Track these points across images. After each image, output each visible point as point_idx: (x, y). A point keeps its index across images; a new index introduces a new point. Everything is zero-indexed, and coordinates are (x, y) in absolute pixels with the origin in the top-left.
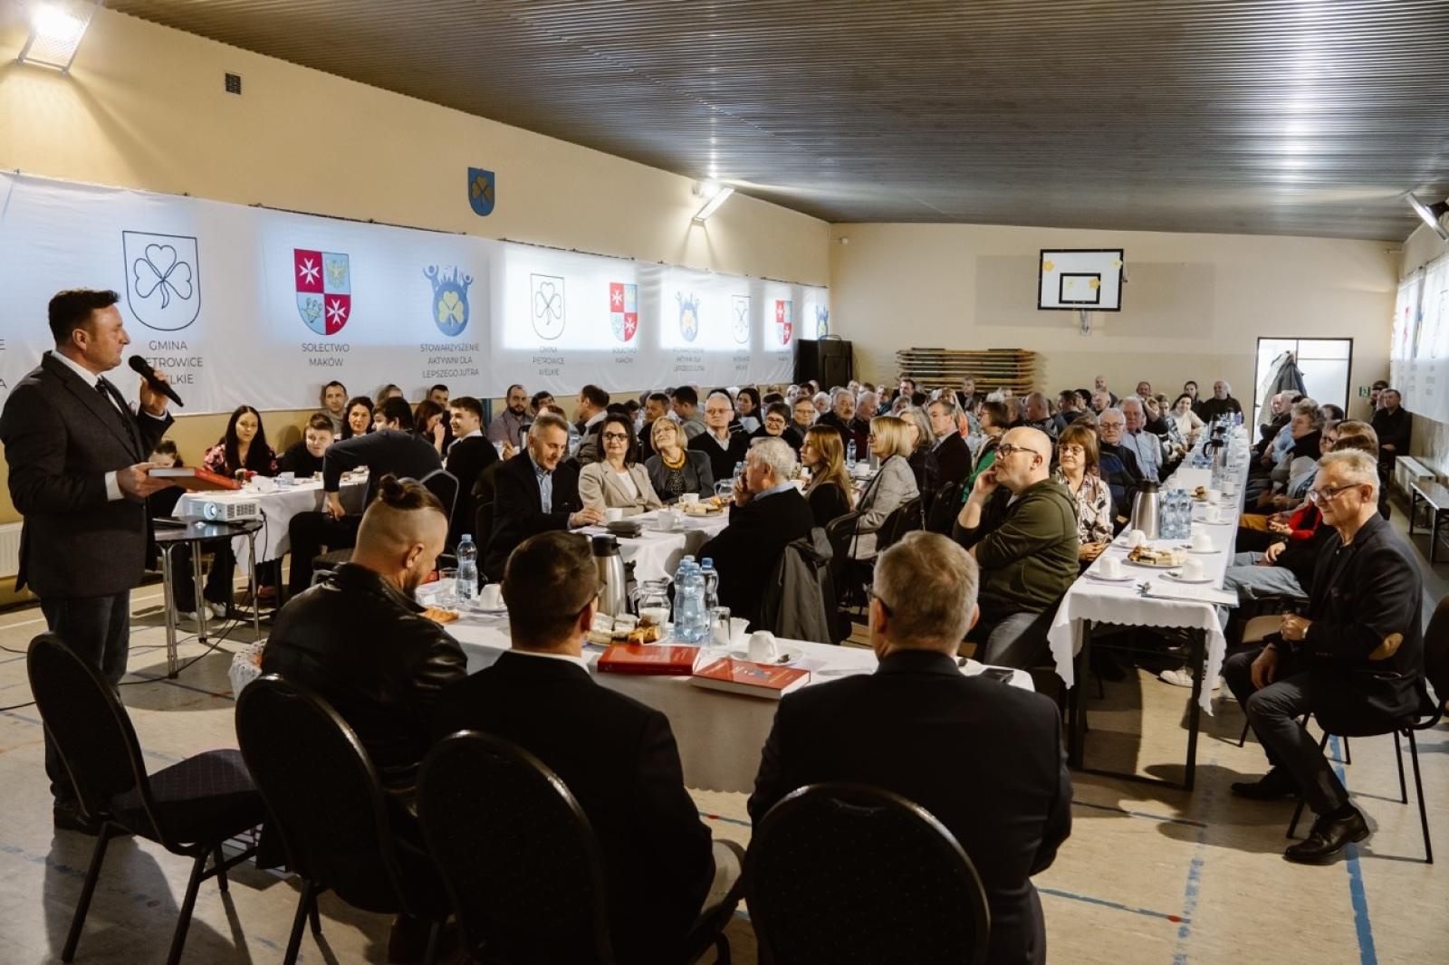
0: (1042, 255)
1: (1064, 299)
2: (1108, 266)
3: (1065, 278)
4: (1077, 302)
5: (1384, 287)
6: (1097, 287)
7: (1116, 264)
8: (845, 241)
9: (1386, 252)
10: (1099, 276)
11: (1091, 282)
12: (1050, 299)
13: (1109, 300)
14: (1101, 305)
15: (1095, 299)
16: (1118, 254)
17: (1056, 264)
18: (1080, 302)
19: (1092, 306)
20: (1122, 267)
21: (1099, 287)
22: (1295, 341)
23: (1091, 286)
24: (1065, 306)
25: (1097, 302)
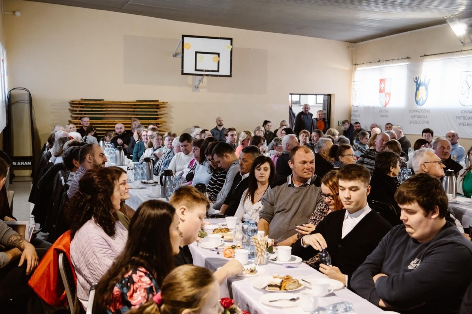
0: (183, 39)
1: (198, 68)
2: (224, 47)
3: (198, 54)
4: (206, 71)
5: (346, 66)
6: (218, 62)
7: (228, 47)
8: (18, 14)
9: (347, 48)
10: (218, 54)
11: (214, 58)
12: (189, 68)
13: (225, 70)
14: (220, 73)
15: (216, 69)
16: (230, 41)
17: (192, 45)
18: (208, 71)
19: (215, 74)
20: (232, 49)
21: (219, 61)
22: (315, 96)
23: (214, 61)
24: (199, 73)
25: (218, 71)
